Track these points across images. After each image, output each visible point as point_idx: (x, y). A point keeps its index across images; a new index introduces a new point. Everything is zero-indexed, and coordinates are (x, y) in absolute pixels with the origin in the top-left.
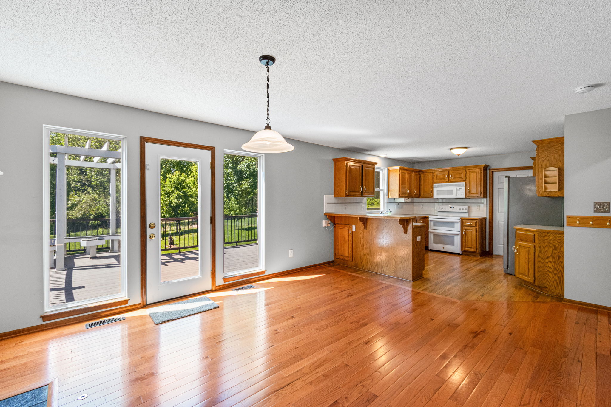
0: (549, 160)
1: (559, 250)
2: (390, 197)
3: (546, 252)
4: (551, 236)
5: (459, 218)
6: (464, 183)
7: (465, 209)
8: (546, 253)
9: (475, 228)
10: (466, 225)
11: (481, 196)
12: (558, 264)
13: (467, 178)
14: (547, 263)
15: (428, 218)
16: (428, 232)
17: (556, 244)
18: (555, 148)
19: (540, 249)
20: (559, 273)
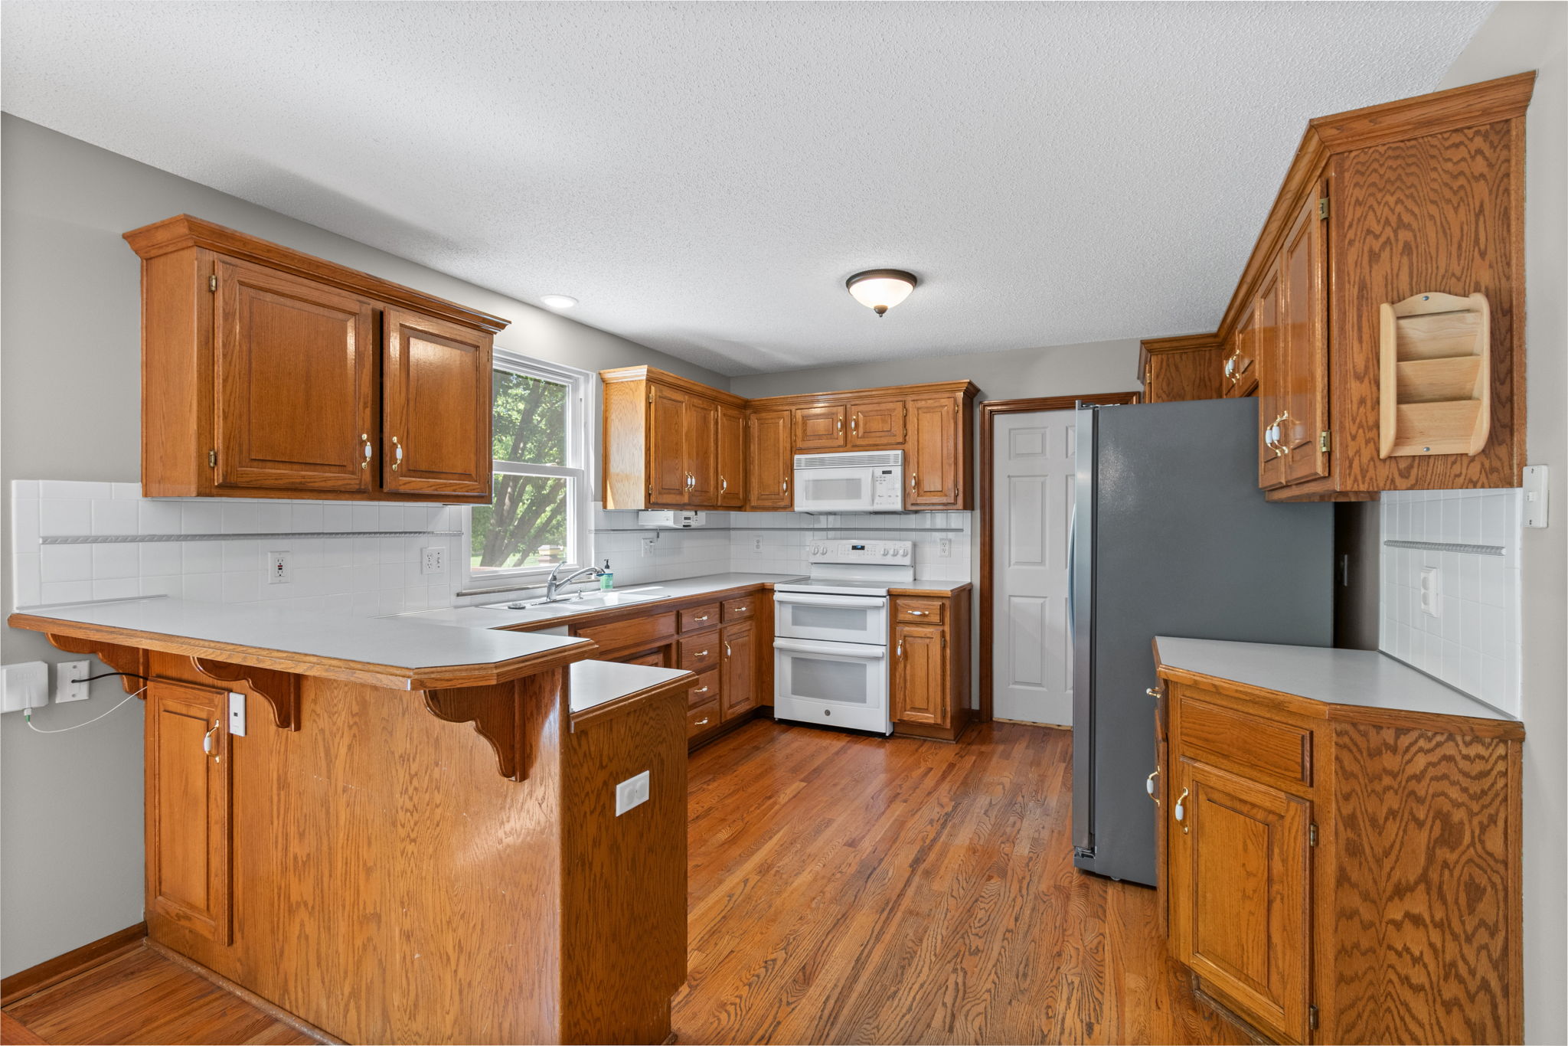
0: (1407, 249)
1: (1472, 844)
2: (611, 506)
3: (1387, 854)
4: (1421, 750)
5: (883, 592)
6: (899, 452)
7: (901, 552)
8: (1388, 864)
9: (941, 628)
10: (908, 618)
11: (955, 503)
12: (1469, 939)
13: (910, 433)
14: (1398, 925)
15: (772, 591)
16: (772, 649)
17: (1457, 805)
18: (1449, 166)
19: (1350, 834)
20: (1472, 998)
